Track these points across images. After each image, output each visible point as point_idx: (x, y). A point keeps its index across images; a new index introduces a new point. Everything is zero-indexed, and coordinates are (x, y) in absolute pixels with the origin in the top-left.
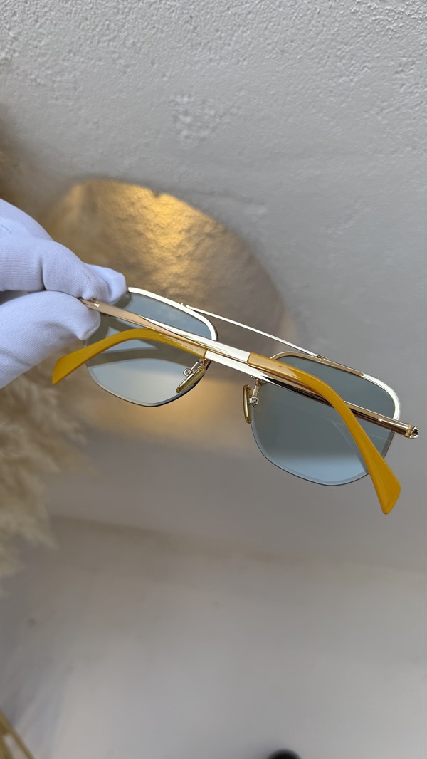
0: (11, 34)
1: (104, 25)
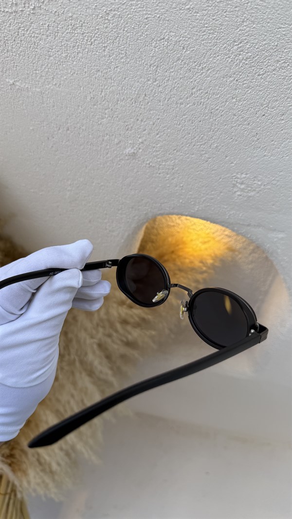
0: (140, 140)
1: (199, 137)
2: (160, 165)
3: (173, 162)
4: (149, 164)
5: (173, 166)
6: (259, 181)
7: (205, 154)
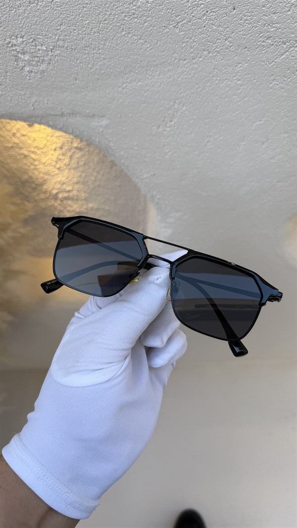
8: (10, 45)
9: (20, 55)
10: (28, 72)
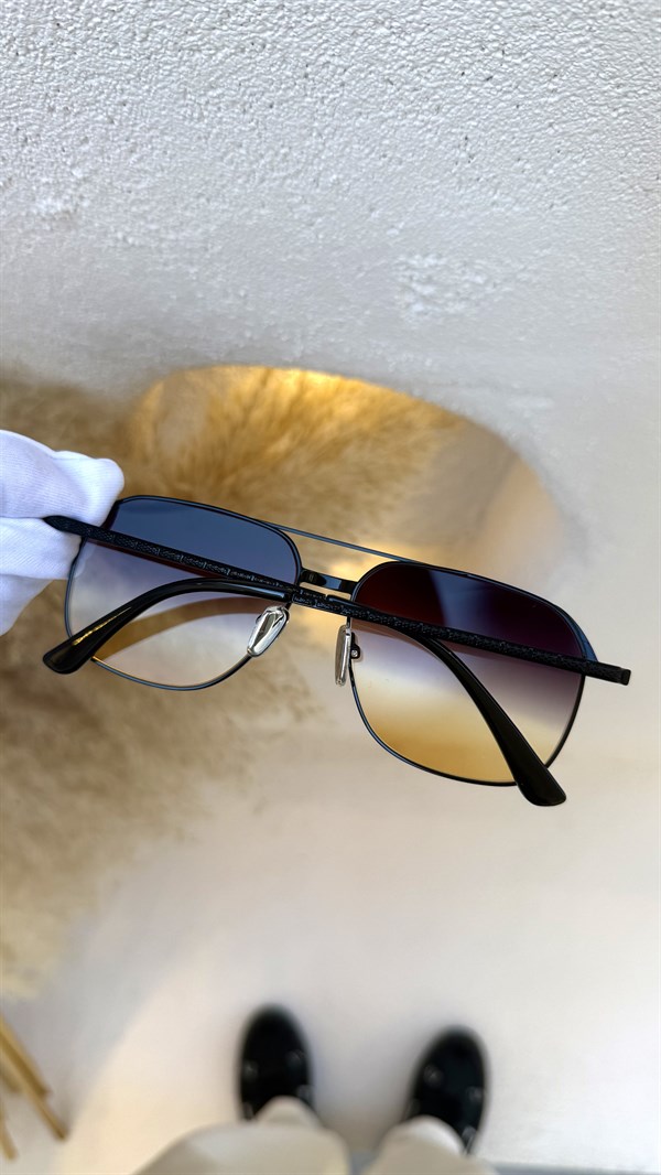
2: (162, 240)
3: (200, 230)
4: (125, 239)
5: (205, 241)
6: (478, 273)
7: (300, 203)
8: (401, 268)
9: (414, 285)
10: (419, 314)
